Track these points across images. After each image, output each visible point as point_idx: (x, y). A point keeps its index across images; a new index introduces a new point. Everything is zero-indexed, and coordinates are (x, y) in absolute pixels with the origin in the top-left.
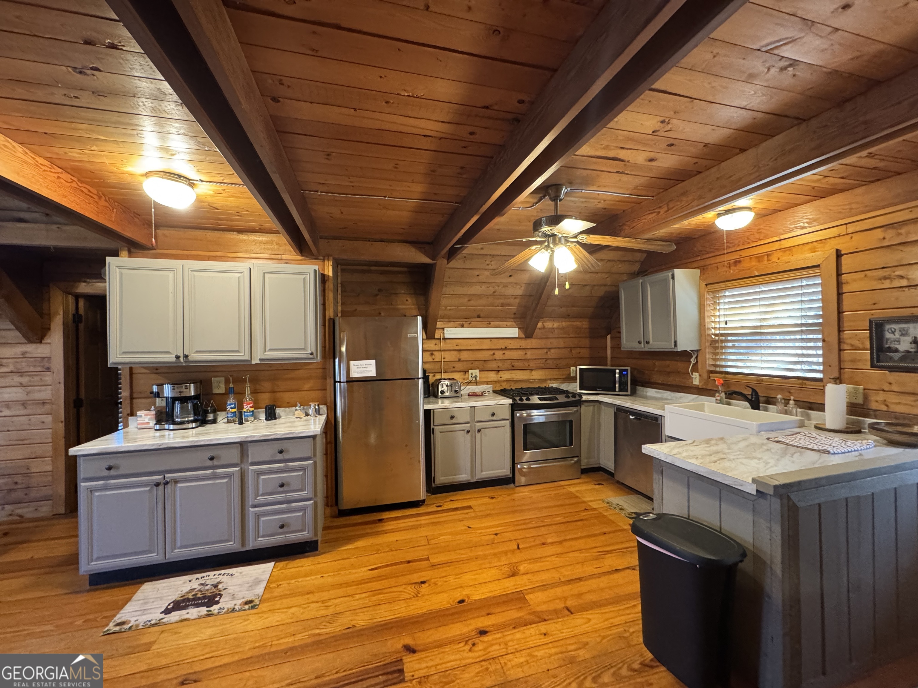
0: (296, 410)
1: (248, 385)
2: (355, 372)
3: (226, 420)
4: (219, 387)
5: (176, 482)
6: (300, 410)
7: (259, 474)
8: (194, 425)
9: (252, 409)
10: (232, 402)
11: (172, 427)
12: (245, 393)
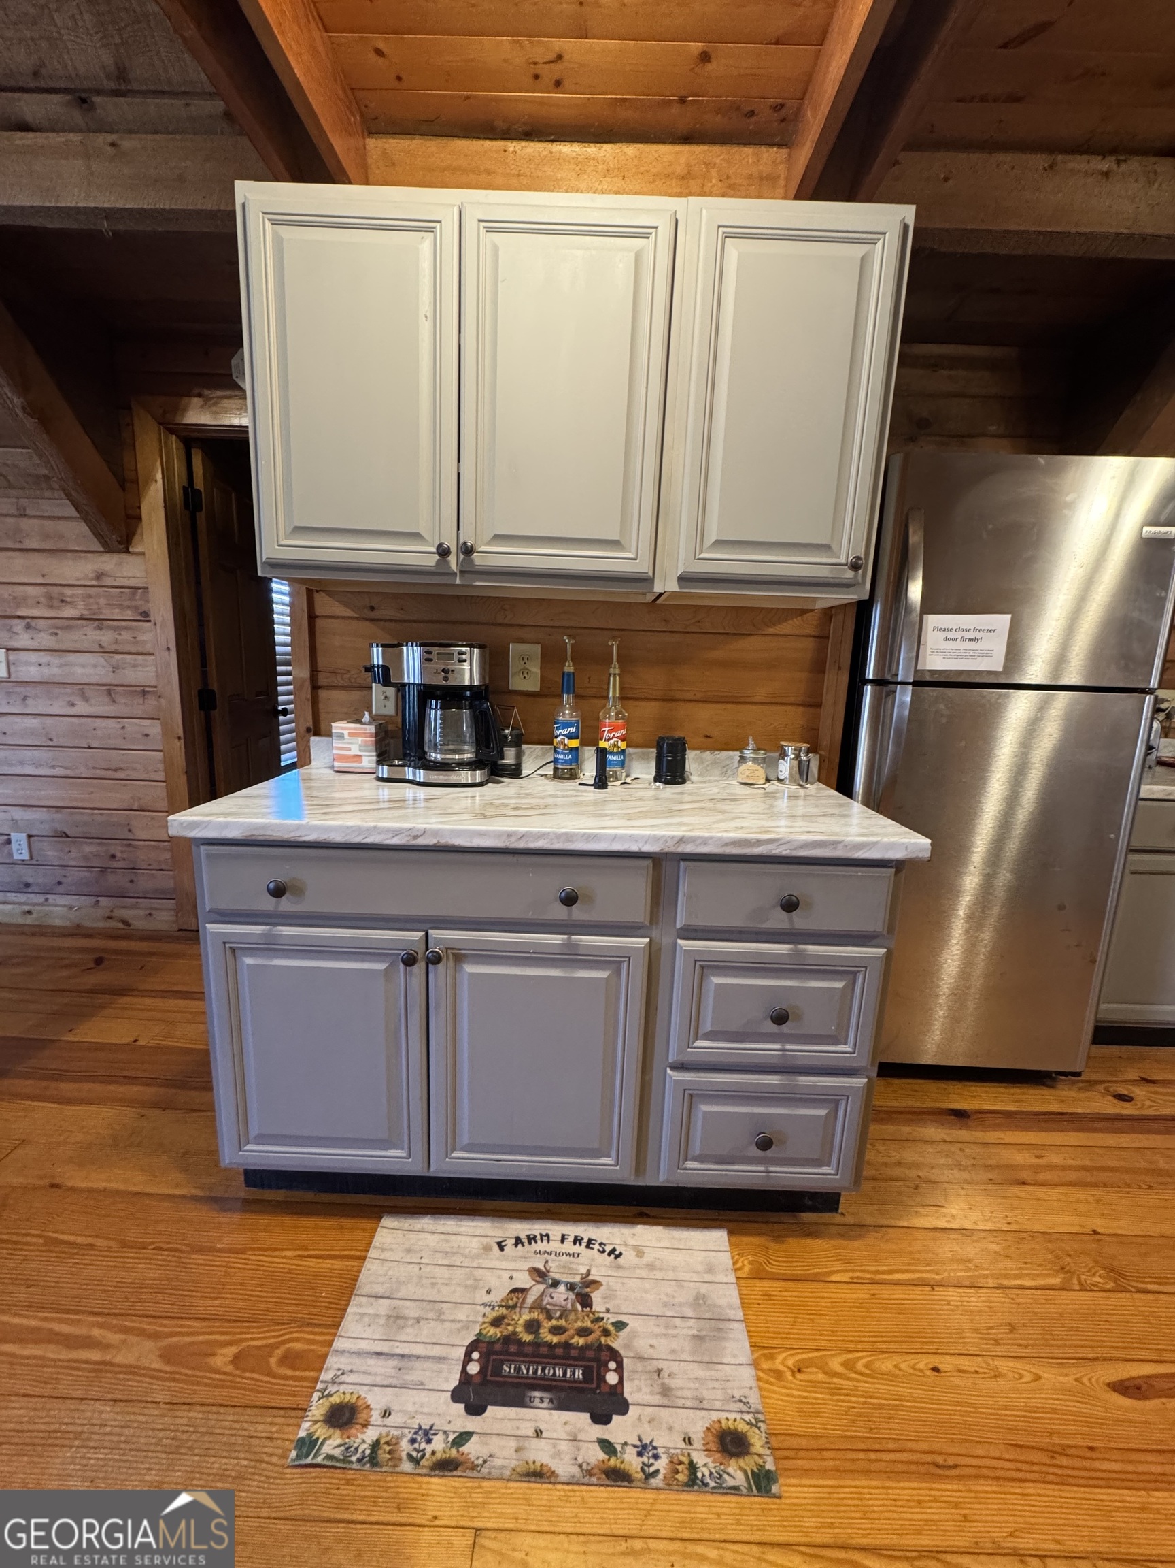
0: (743, 759)
1: (615, 669)
2: (937, 652)
3: (549, 770)
4: (524, 671)
5: (459, 956)
6: (755, 760)
7: (705, 967)
8: (478, 776)
9: (623, 745)
10: (568, 718)
11: (421, 775)
12: (607, 697)
